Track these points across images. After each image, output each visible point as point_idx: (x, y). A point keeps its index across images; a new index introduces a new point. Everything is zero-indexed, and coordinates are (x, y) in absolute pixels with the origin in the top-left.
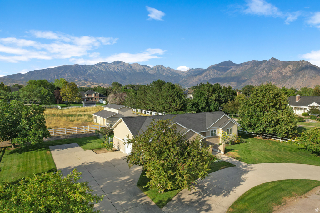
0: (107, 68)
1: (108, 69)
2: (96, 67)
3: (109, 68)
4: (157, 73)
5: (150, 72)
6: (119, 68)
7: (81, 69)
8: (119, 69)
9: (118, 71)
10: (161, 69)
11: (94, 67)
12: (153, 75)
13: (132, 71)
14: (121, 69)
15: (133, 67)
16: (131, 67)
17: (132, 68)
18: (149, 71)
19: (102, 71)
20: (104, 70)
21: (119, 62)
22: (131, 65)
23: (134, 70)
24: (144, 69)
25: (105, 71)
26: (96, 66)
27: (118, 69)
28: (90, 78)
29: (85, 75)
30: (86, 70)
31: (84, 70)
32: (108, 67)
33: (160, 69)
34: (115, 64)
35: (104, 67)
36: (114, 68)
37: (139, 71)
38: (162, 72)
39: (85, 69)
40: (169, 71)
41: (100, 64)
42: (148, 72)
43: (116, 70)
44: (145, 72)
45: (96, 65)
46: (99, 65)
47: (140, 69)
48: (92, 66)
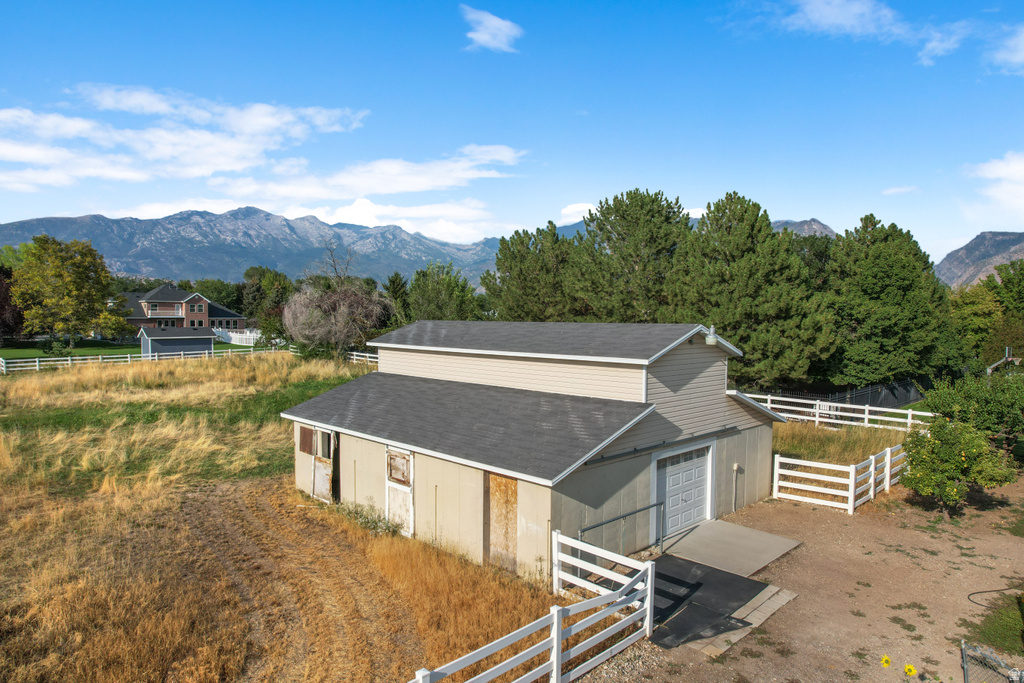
0: (208, 229)
1: (214, 234)
2: (171, 226)
3: (217, 232)
4: (379, 250)
5: (356, 248)
6: (252, 233)
7: (112, 231)
8: (249, 236)
9: (249, 241)
10: (395, 237)
11: (163, 227)
12: (367, 257)
13: (297, 242)
14: (258, 237)
15: (298, 231)
16: (292, 229)
17: (295, 233)
18: (354, 243)
19: (191, 241)
20: (199, 238)
21: (249, 213)
22: (291, 223)
23: (303, 240)
24: (338, 237)
25: (201, 242)
26: (171, 223)
27: (246, 234)
28: (148, 265)
29: (130, 254)
30: (132, 235)
31: (126, 236)
32: (212, 229)
33: (391, 237)
34: (236, 219)
35: (197, 226)
36: (234, 232)
37: (320, 242)
38: (396, 246)
39: (130, 234)
40: (421, 245)
41: (185, 218)
42: (349, 245)
43: (240, 237)
44: (340, 245)
45: (169, 219)
46: (180, 219)
47: (322, 236)
48: (155, 223)
